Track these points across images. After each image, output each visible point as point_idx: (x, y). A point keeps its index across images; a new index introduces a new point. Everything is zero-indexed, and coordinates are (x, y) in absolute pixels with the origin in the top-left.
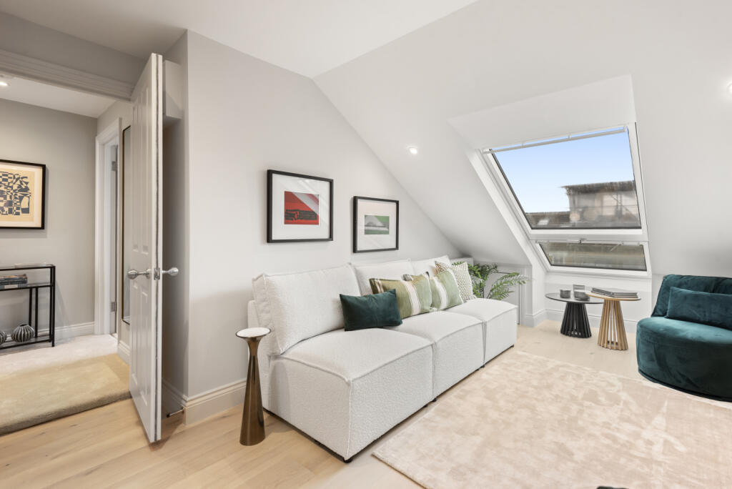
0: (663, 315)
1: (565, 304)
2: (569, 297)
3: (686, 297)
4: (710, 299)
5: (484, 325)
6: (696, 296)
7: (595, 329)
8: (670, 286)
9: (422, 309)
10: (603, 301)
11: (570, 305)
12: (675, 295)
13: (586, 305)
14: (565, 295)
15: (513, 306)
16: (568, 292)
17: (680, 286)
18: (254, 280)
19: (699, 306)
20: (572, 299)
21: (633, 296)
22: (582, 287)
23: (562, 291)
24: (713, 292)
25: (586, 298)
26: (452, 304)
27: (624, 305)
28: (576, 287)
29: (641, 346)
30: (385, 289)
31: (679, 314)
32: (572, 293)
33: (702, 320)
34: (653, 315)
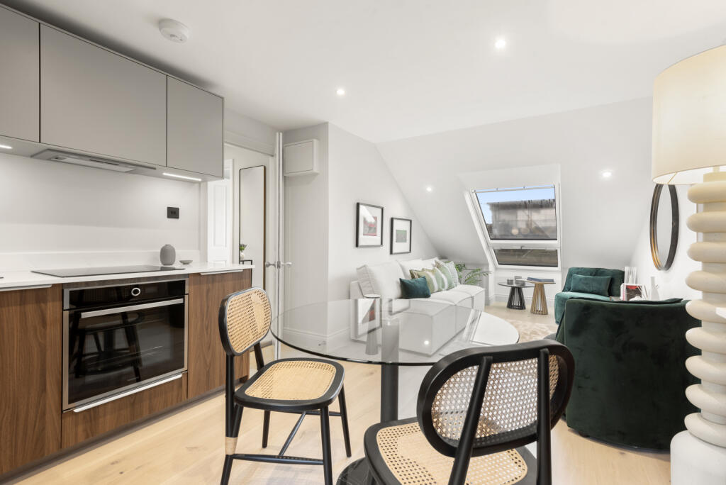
0: (569, 290)
1: (510, 288)
2: (512, 284)
3: (581, 279)
4: (593, 280)
5: (472, 298)
6: (586, 279)
7: (528, 306)
8: (572, 274)
9: (439, 289)
10: (534, 285)
11: (513, 289)
12: (575, 279)
13: (523, 289)
14: (510, 282)
15: (483, 289)
16: (512, 281)
17: (577, 273)
18: (358, 269)
19: (587, 284)
20: (515, 285)
21: (551, 282)
22: (520, 277)
23: (508, 280)
24: (595, 276)
25: (523, 284)
26: (450, 287)
27: (547, 287)
28: (516, 277)
29: (558, 307)
30: (419, 276)
31: (577, 289)
32: (514, 282)
33: (588, 290)
34: (563, 291)
